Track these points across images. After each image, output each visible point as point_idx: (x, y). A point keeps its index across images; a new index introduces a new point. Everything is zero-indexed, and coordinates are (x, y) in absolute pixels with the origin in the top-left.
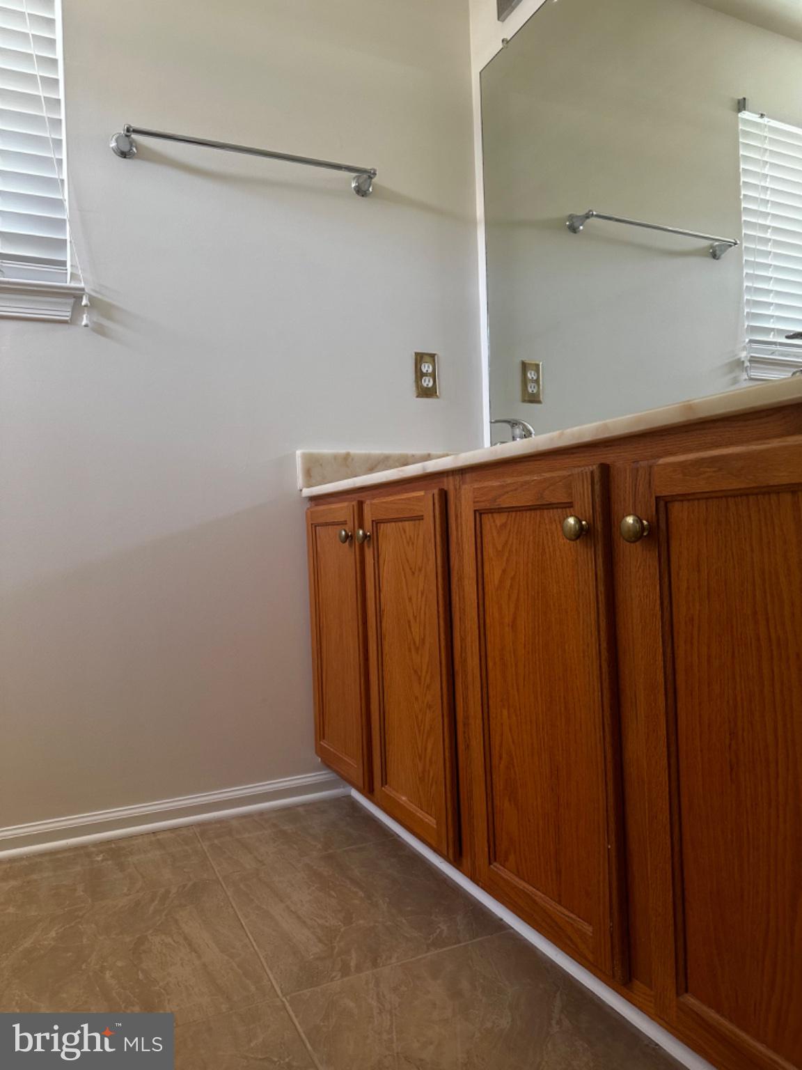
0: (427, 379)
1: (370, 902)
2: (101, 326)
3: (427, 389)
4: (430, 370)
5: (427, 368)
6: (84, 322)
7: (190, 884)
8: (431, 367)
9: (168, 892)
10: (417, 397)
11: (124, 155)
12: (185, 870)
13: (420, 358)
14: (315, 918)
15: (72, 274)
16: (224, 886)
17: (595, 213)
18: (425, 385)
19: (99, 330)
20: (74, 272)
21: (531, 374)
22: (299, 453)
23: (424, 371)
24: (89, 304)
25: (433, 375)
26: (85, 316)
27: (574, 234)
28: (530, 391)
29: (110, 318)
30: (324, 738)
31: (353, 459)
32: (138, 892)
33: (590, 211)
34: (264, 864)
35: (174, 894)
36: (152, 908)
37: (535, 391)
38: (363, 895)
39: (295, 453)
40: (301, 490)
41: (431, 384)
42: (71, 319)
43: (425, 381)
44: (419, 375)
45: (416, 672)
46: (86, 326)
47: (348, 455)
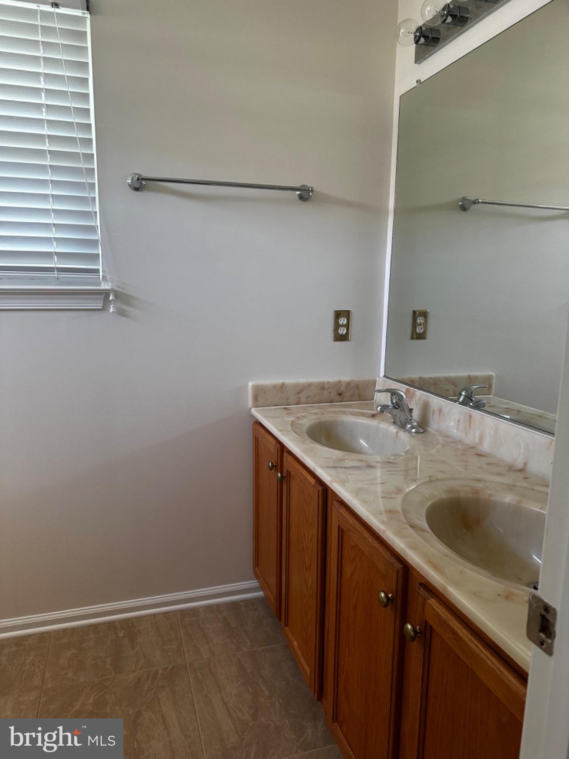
0: (342, 328)
1: (270, 701)
2: (123, 310)
3: (342, 335)
4: (345, 322)
5: (343, 321)
6: (111, 310)
7: (170, 667)
8: (345, 320)
9: (157, 673)
10: (334, 341)
11: (137, 189)
12: (169, 653)
13: (338, 314)
14: (237, 711)
15: (103, 276)
16: (189, 672)
17: (480, 201)
18: (341, 333)
19: (121, 313)
20: (105, 275)
21: (420, 319)
22: (250, 384)
23: (341, 323)
24: (114, 298)
25: (347, 326)
26: (111, 306)
27: (465, 212)
28: (418, 331)
29: (128, 304)
30: (258, 566)
31: (286, 387)
32: (140, 670)
33: (477, 199)
34: (214, 655)
35: (161, 675)
36: (146, 686)
37: (422, 331)
38: (268, 695)
39: (248, 384)
40: (251, 409)
41: (345, 332)
42: (103, 307)
43: (340, 330)
44: (337, 326)
45: (305, 581)
46: (113, 312)
47: (283, 384)
